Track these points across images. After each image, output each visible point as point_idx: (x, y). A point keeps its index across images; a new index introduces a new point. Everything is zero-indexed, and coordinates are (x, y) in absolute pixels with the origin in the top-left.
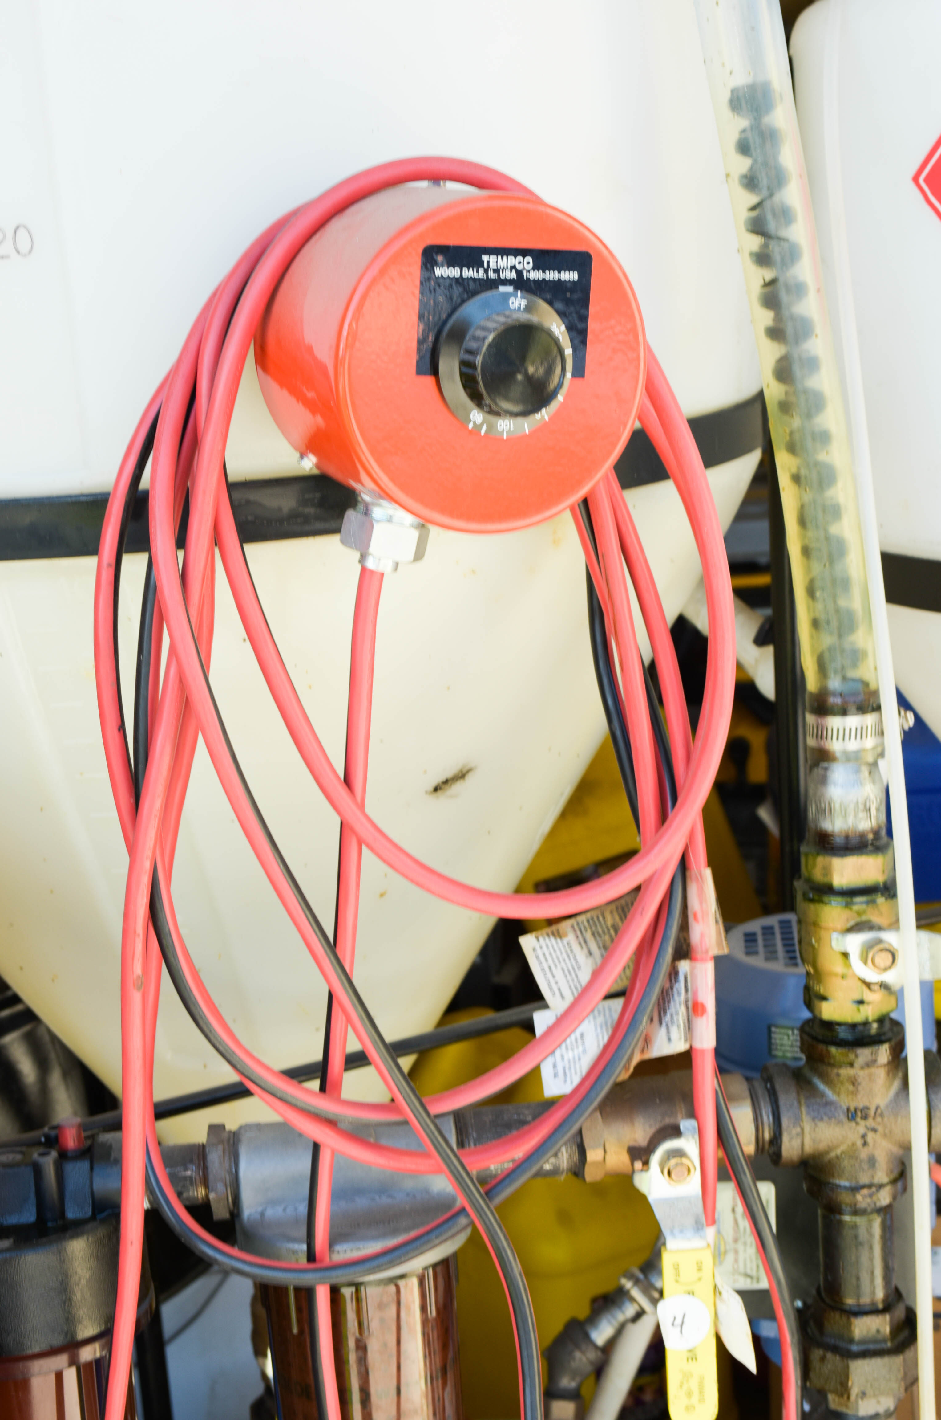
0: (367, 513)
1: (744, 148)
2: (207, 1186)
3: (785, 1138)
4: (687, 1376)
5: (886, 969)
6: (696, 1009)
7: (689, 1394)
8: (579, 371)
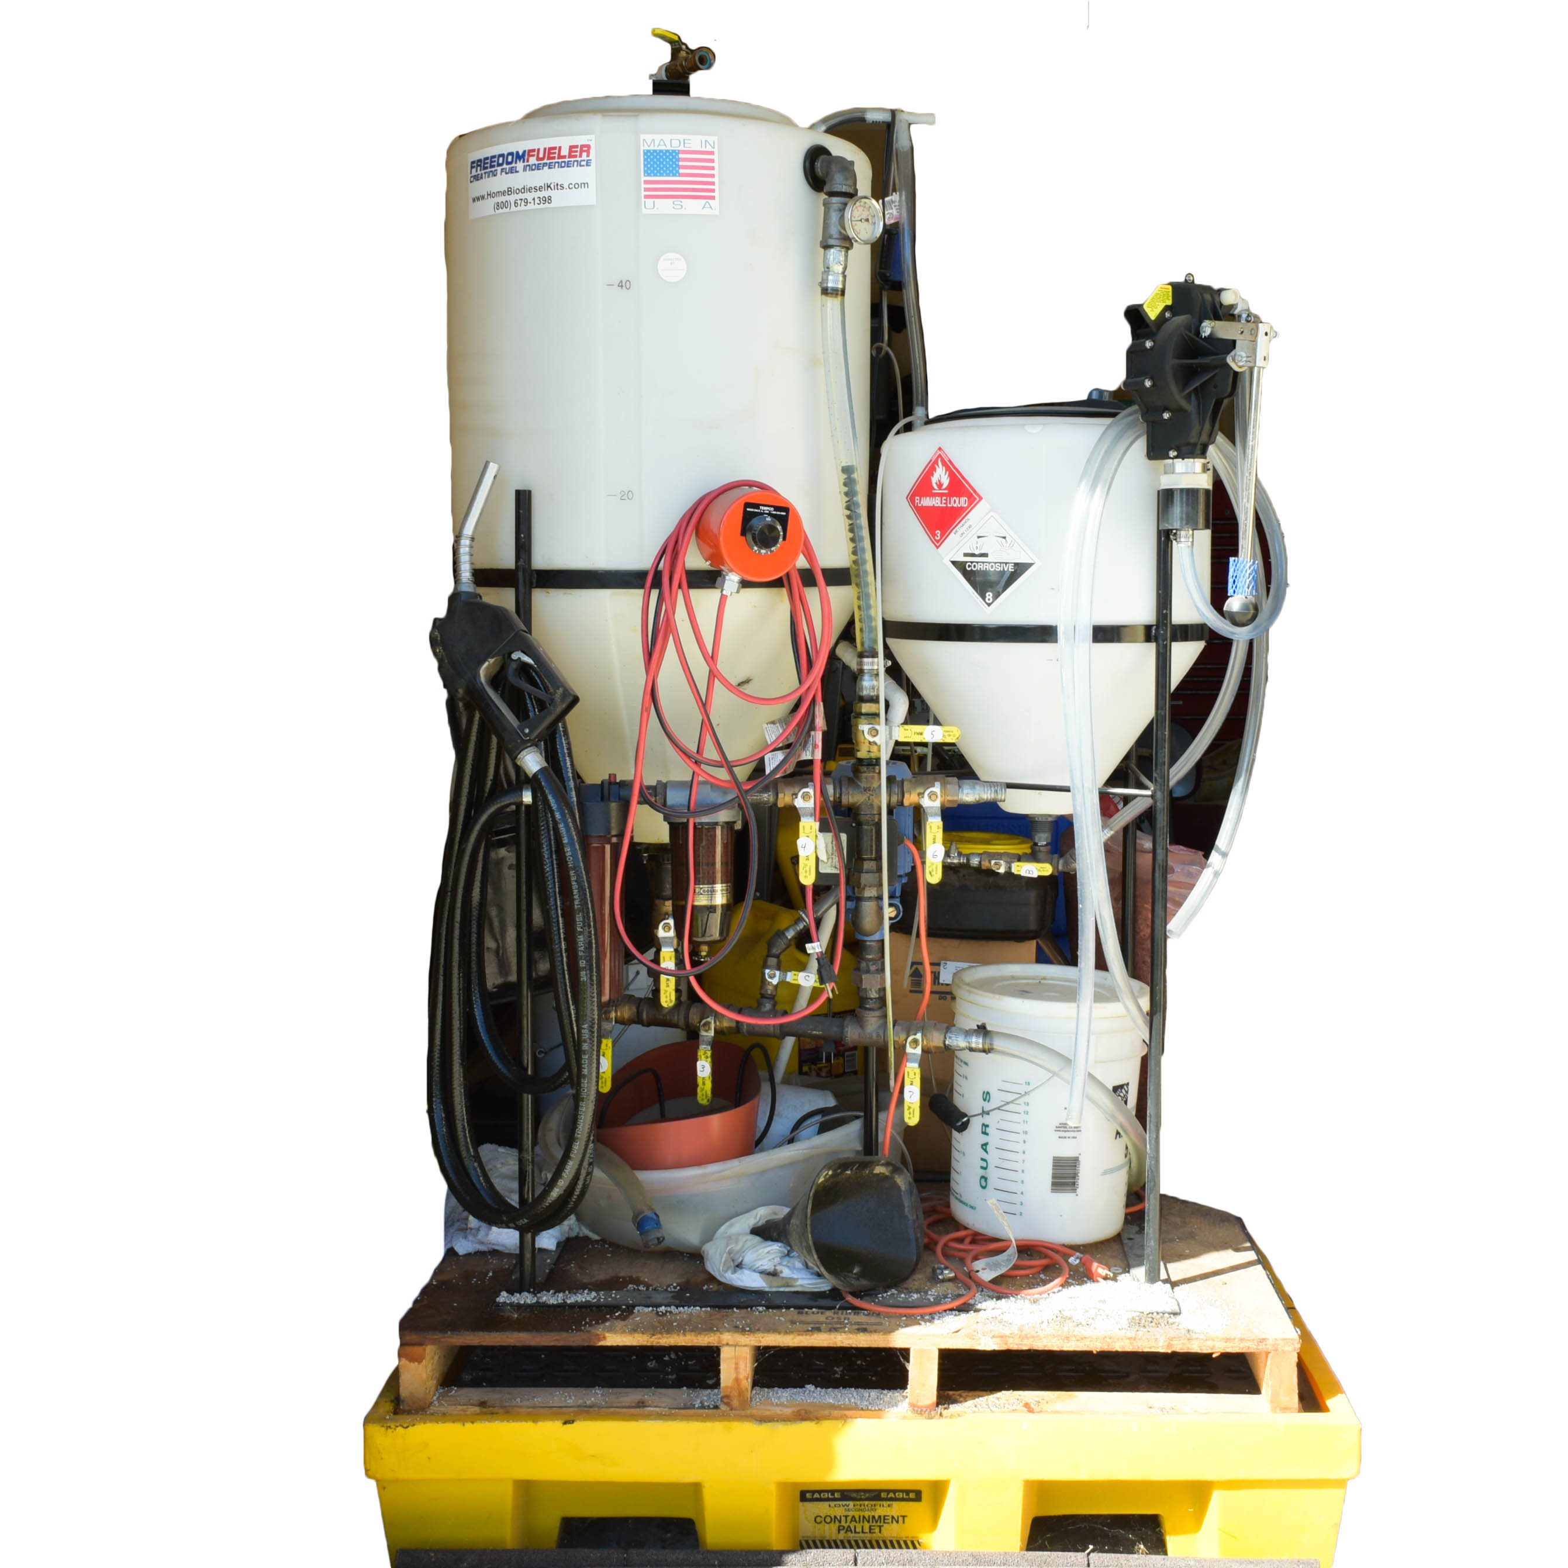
0: (724, 578)
1: (845, 484)
2: (656, 796)
3: (843, 797)
4: (806, 865)
5: (875, 736)
6: (815, 746)
7: (806, 872)
8: (784, 539)
